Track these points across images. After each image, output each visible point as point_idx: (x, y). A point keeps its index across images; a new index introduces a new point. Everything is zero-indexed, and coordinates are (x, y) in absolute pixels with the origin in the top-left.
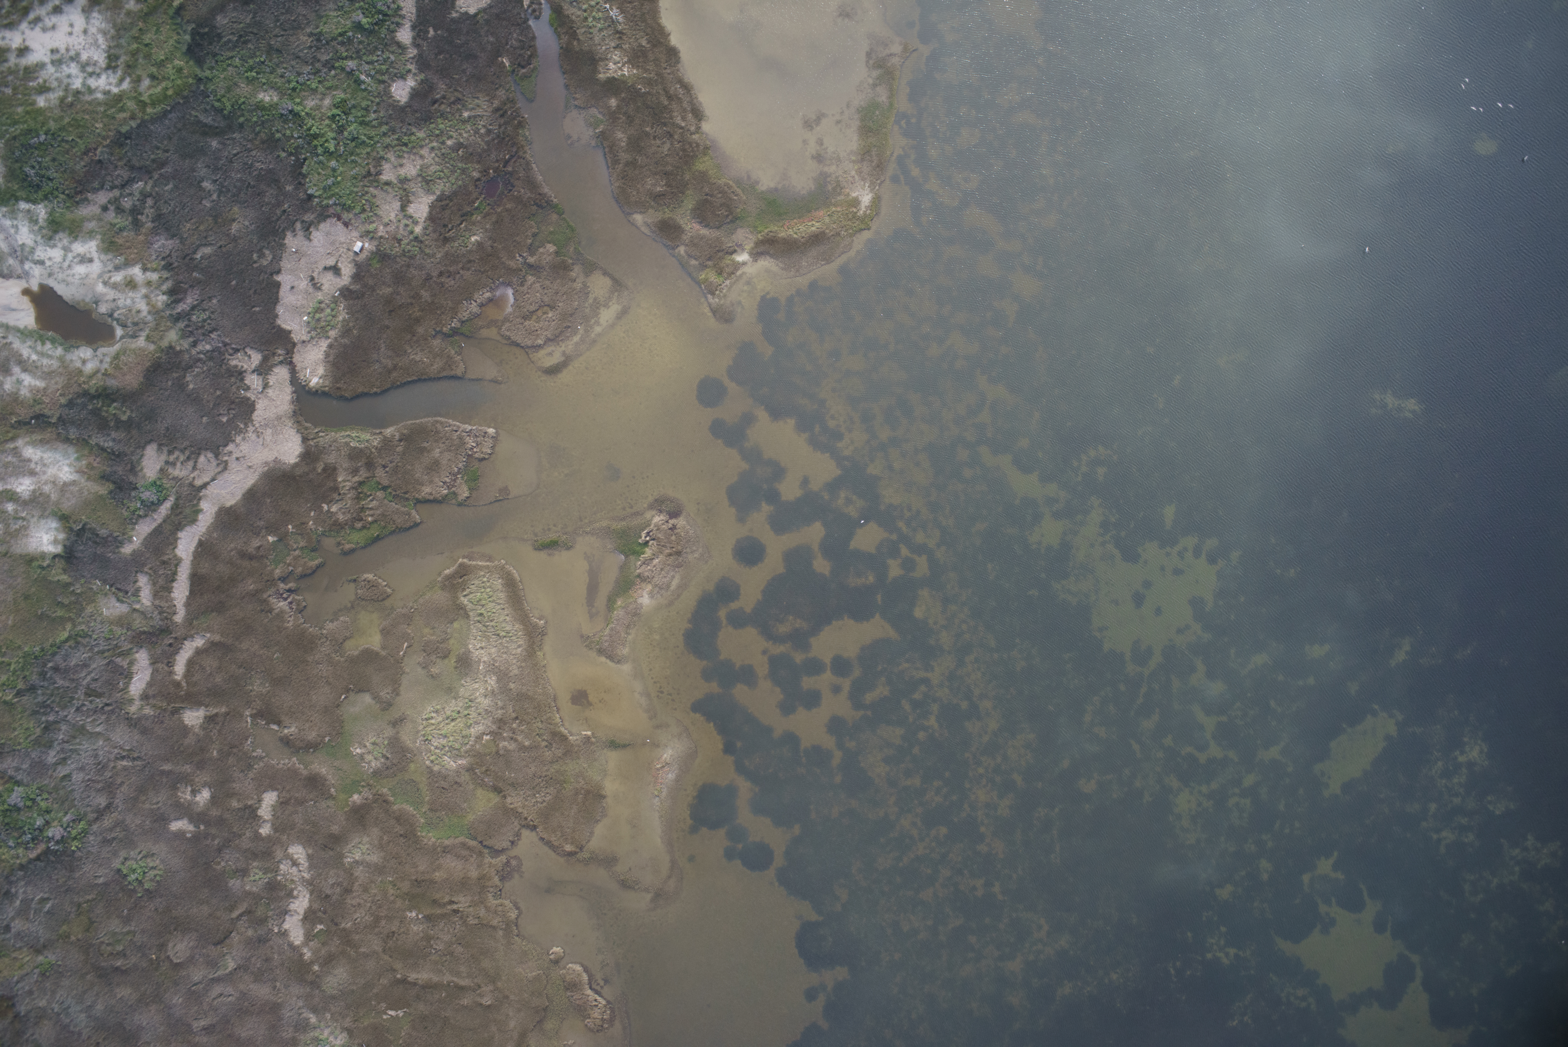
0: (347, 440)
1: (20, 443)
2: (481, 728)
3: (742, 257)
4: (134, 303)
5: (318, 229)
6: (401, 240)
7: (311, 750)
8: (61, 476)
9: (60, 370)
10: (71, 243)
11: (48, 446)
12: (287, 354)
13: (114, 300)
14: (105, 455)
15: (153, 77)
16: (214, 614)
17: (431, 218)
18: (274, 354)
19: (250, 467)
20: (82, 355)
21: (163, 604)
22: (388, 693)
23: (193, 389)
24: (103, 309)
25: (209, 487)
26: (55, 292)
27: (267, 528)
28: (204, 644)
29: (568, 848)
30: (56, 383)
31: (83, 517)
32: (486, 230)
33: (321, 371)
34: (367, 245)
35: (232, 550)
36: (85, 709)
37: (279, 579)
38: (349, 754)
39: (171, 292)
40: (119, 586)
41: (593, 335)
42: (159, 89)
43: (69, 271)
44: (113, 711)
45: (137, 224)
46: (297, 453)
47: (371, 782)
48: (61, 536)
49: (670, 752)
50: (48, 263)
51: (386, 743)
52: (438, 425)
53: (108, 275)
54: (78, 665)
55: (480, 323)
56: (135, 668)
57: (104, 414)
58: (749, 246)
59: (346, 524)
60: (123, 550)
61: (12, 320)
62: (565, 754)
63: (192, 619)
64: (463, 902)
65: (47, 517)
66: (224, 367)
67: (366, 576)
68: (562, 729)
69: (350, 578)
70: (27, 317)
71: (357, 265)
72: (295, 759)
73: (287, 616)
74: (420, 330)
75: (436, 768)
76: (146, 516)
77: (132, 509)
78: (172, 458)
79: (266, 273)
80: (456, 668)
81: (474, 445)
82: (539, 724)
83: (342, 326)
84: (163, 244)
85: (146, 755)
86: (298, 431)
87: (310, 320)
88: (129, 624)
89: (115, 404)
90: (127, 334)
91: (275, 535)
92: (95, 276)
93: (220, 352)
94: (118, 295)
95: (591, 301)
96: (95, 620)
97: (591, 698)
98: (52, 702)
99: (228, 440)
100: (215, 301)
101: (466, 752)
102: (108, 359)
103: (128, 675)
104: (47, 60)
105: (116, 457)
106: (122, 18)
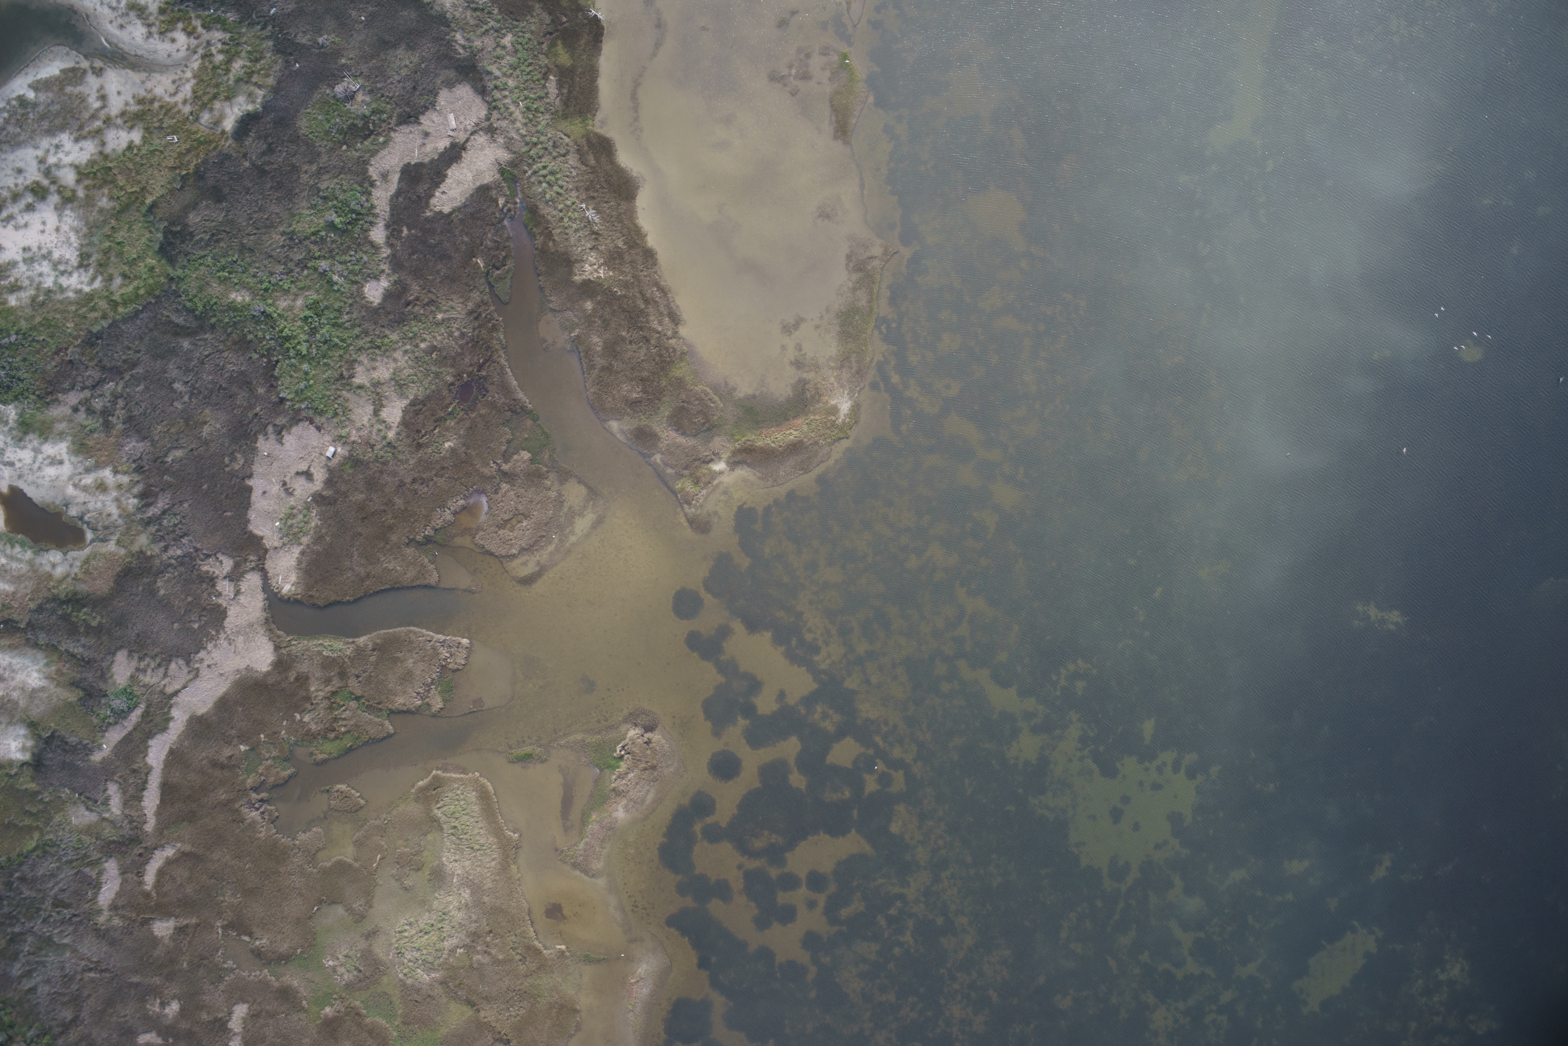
0: (319, 648)
2: (454, 941)
3: (719, 466)
4: (104, 506)
5: (290, 433)
6: (374, 445)
7: (283, 962)
8: (30, 682)
9: (30, 574)
10: (41, 444)
11: (16, 652)
12: (259, 560)
13: (85, 503)
14: (75, 661)
15: (125, 276)
16: (185, 823)
17: (404, 423)
18: (246, 560)
19: (221, 675)
20: (52, 559)
21: (133, 813)
22: (361, 905)
23: (164, 595)
24: (73, 512)
25: (180, 695)
26: (25, 495)
27: (238, 737)
28: (174, 854)
30: (25, 588)
31: (52, 725)
32: (460, 436)
33: (293, 578)
34: (339, 450)
35: (203, 759)
36: (52, 920)
37: (251, 789)
38: (321, 966)
39: (142, 496)
40: (88, 795)
41: (567, 545)
42: (130, 288)
43: (39, 474)
44: (80, 922)
45: (107, 426)
46: (269, 661)
47: (344, 995)
48: (30, 743)
49: (645, 966)
50: (18, 465)
51: (359, 955)
52: (411, 635)
53: (79, 477)
54: (46, 875)
55: (454, 531)
56: (104, 878)
57: (74, 619)
58: (726, 454)
59: (319, 734)
60: (92, 758)
62: (539, 968)
63: (163, 829)
65: (15, 724)
66: (195, 572)
67: (338, 786)
68: (536, 943)
69: (322, 788)
71: (330, 471)
72: (266, 970)
73: (258, 826)
74: (394, 538)
75: (409, 981)
76: (116, 723)
77: (102, 716)
78: (142, 665)
79: (238, 477)
80: (429, 880)
81: (448, 655)
82: (513, 938)
83: (315, 533)
84: (134, 446)
85: (114, 966)
86: (270, 639)
87: (282, 526)
88: (98, 833)
89: (85, 609)
90: (98, 538)
91: (247, 744)
92: (65, 478)
93: (191, 558)
94: (88, 498)
95: (566, 510)
96: (64, 829)
97: (565, 912)
98: (19, 913)
99: (201, 647)
100: (186, 505)
101: (440, 965)
102: (78, 563)
103: (97, 886)
104: (19, 258)
105: (86, 663)
106: (94, 216)
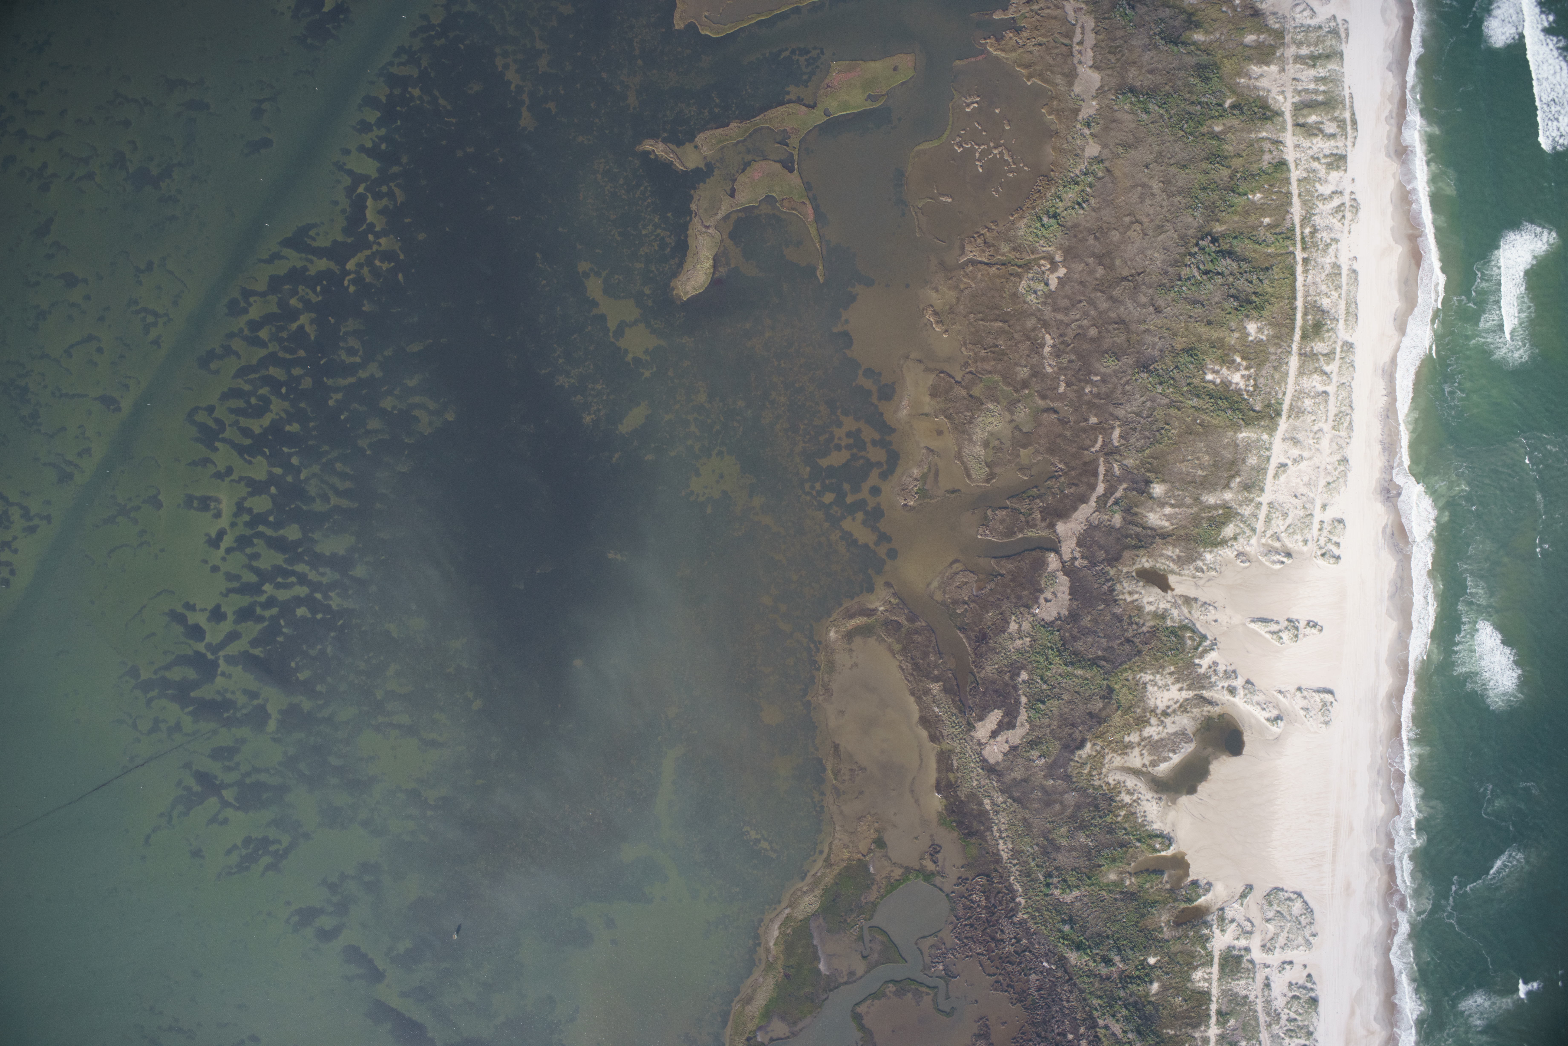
0: (1037, 532)
1: (1171, 528)
2: (979, 419)
3: (881, 608)
4: (1129, 586)
5: (1055, 617)
6: (1020, 613)
7: (1045, 409)
8: (1153, 514)
9: (1157, 557)
10: (1156, 610)
11: (1160, 526)
12: (1064, 565)
13: (1137, 587)
14: (1136, 523)
15: (1127, 680)
16: (1088, 461)
17: (1008, 623)
18: (1070, 565)
19: (1076, 519)
20: (1148, 564)
21: (1108, 464)
22: (1016, 432)
23: (1102, 551)
24: (1141, 584)
25: (1093, 511)
26: (1161, 589)
27: (1068, 496)
28: (1091, 449)
29: (942, 375)
30: (1158, 552)
31: (1143, 498)
32: (985, 618)
33: (1050, 559)
34: (1034, 611)
35: (1082, 486)
36: (1136, 423)
37: (1062, 475)
38: (1030, 408)
39: (1114, 590)
40: (1127, 471)
41: (940, 575)
42: (1124, 675)
43: (1156, 598)
44: (1126, 422)
45: (1130, 618)
46: (1058, 526)
47: (1021, 398)
48: (1151, 491)
49: (904, 412)
50: (1165, 601)
51: (1016, 413)
52: (1001, 538)
53: (1140, 597)
54: (1140, 440)
55: (986, 579)
56: (1118, 439)
57: (1138, 540)
58: (879, 613)
59: (1036, 498)
60: (1126, 485)
61: (1178, 578)
62: (945, 410)
63: (1096, 458)
64: (983, 353)
65: (1158, 497)
66: (1090, 560)
67: (1027, 478)
68: (946, 420)
69: (1033, 476)
70: (1172, 579)
71: (1037, 602)
72: (1052, 405)
73: (1058, 461)
74: (1010, 577)
75: (996, 403)
76: (1117, 499)
77: (1123, 502)
78: (1109, 522)
79: (1075, 599)
80: (989, 443)
82: (956, 422)
83: (1042, 577)
84: (1118, 611)
85: (1111, 405)
86: (1058, 534)
87: (1056, 580)
88: (1122, 456)
89: (1133, 544)
90: (1130, 573)
91: (1065, 493)
92: (1146, 596)
93: (1092, 565)
94: (1136, 589)
95: (941, 589)
96: (1135, 457)
97: (936, 432)
99: (1086, 530)
100: (1095, 587)
101: (984, 410)
102: (1137, 562)
103: (1121, 437)
104: (1171, 687)
105: (1131, 523)
106: (1142, 704)
